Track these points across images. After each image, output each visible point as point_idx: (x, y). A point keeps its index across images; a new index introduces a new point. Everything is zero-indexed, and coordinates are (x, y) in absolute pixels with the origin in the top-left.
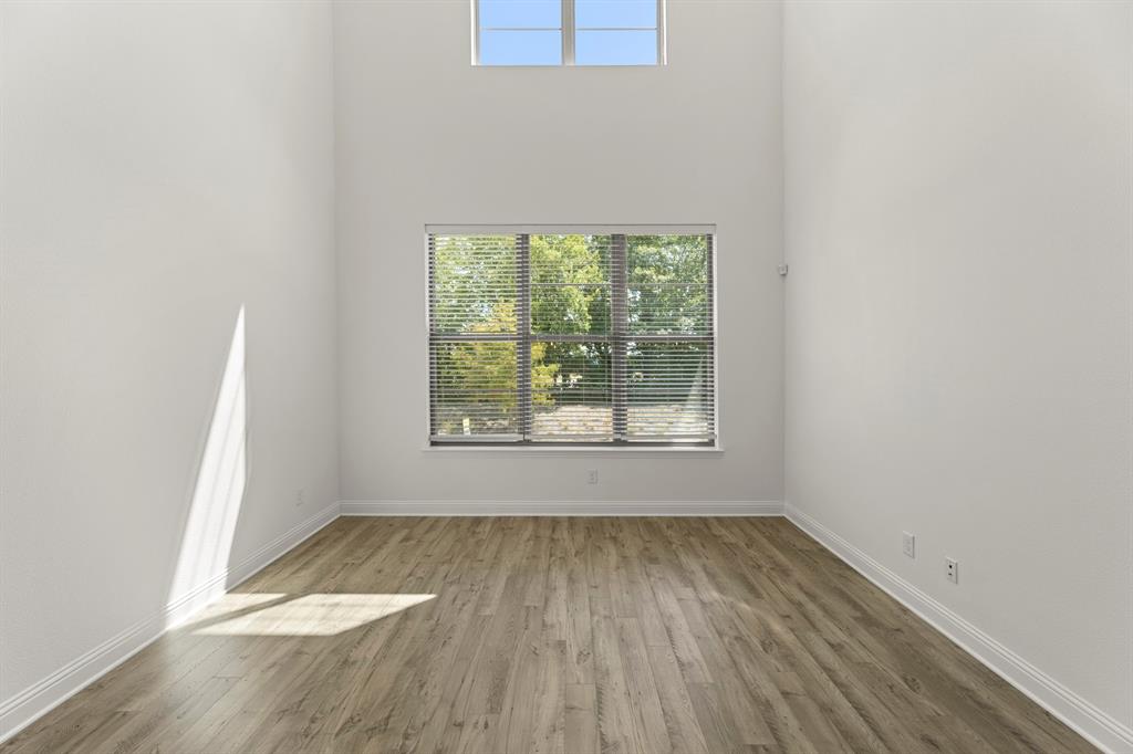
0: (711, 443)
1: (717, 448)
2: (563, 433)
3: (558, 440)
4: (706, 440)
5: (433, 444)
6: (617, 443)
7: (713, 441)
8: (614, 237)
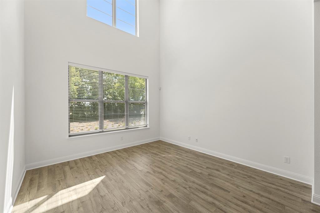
0: (146, 126)
1: (148, 127)
2: (112, 128)
3: (112, 130)
4: (145, 126)
5: (70, 136)
6: (127, 129)
7: (147, 126)
8: (126, 76)
